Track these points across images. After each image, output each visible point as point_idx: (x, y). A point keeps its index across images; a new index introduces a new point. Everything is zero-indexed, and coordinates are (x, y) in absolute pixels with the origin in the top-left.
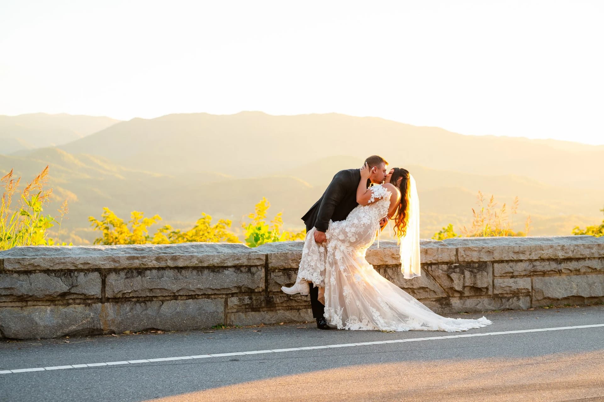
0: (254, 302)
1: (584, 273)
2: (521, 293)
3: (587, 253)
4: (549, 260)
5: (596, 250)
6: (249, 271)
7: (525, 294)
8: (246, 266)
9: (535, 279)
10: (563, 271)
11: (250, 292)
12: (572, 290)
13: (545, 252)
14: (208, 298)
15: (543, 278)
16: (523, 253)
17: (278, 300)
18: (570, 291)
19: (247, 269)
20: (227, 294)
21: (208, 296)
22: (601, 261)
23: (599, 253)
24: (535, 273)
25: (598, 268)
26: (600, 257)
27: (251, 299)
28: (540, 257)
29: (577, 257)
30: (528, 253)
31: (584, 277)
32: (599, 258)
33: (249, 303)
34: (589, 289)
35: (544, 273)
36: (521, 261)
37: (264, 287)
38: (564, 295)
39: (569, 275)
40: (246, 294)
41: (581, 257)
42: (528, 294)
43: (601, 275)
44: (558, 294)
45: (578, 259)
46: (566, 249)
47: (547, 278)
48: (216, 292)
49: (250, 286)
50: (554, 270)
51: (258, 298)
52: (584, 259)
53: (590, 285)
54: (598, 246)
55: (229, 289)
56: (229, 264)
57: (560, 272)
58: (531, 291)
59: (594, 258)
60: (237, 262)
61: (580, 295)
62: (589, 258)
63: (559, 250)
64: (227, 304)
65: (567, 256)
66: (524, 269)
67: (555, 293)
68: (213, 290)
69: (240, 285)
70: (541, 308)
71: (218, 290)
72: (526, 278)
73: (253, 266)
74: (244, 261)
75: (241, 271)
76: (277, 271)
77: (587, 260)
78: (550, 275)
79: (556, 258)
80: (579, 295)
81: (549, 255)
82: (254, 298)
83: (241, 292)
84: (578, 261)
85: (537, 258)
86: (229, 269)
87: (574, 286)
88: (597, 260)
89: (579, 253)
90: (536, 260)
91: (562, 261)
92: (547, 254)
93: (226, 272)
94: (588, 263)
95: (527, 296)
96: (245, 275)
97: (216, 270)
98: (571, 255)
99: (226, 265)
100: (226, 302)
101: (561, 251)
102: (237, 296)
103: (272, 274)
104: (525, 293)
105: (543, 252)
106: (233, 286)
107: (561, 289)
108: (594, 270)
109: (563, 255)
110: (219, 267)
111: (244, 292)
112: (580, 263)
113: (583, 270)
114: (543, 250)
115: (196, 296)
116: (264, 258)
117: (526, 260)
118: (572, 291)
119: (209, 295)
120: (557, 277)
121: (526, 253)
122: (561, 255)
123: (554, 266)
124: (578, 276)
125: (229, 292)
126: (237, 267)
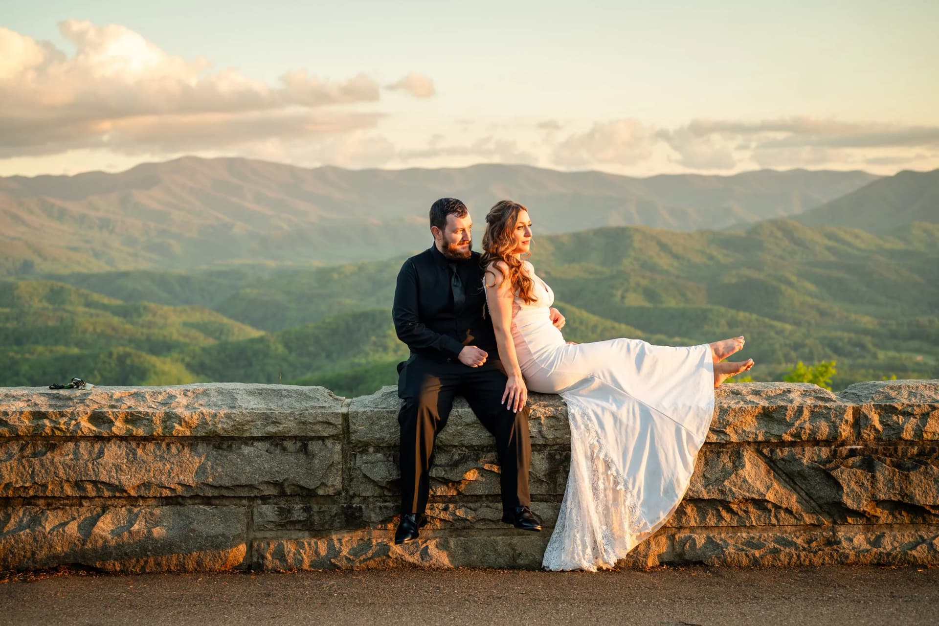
0: (316, 518)
6: (304, 449)
8: (295, 438)
11: (307, 494)
14: (209, 504)
17: (373, 515)
19: (299, 444)
20: (250, 499)
21: (208, 501)
27: (307, 509)
33: (301, 518)
37: (339, 486)
40: (297, 499)
48: (226, 493)
49: (302, 483)
51: (324, 508)
55: (251, 487)
56: (256, 433)
60: (272, 429)
64: (252, 519)
68: (215, 487)
69: (280, 478)
71: (227, 488)
73: (312, 438)
74: (290, 426)
75: (284, 449)
76: (371, 450)
82: (315, 508)
83: (282, 494)
86: (255, 444)
93: (246, 450)
96: (292, 459)
97: (225, 446)
99: (247, 435)
100: (251, 516)
102: (276, 504)
103: (358, 456)
106: (261, 480)
110: (232, 438)
111: (291, 495)
115: (180, 500)
116: (339, 421)
119: (209, 498)
125: (255, 493)
126: (276, 441)
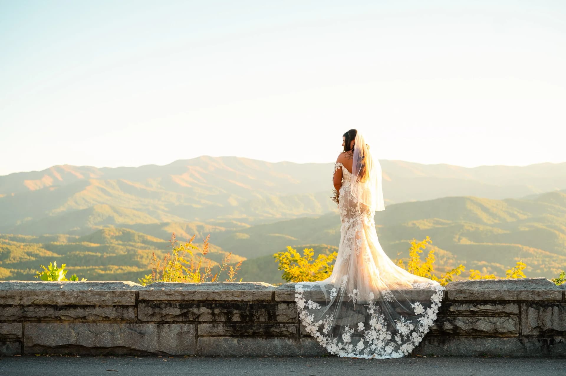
1: (94, 321)
2: (10, 339)
3: (96, 300)
4: (46, 306)
5: (109, 298)
7: (14, 340)
9: (28, 325)
10: (62, 318)
12: (70, 338)
13: (40, 297)
15: (38, 324)
16: (12, 297)
18: (67, 339)
22: (116, 309)
23: (113, 300)
24: (27, 319)
25: (112, 316)
26: (115, 304)
28: (33, 302)
29: (83, 304)
30: (18, 298)
31: (93, 326)
32: (114, 306)
34: (94, 339)
35: (39, 320)
36: (11, 306)
38: (58, 344)
39: (73, 323)
41: (89, 304)
42: (18, 340)
43: (116, 324)
44: (52, 342)
45: (84, 307)
46: (67, 296)
47: (43, 325)
50: (49, 316)
52: (94, 306)
53: (96, 334)
54: (113, 293)
57: (58, 319)
58: (20, 337)
59: (107, 306)
61: (81, 344)
62: (100, 306)
63: (58, 295)
65: (68, 302)
66: (12, 314)
67: (47, 340)
70: (33, 355)
72: (16, 324)
77: (97, 307)
78: (47, 322)
79: (54, 304)
80: (78, 343)
81: (43, 300)
84: (84, 308)
85: (30, 304)
87: (74, 334)
88: (112, 308)
89: (85, 300)
90: (29, 306)
91: (63, 307)
92: (42, 300)
94: (97, 311)
95: (16, 341)
98: (73, 302)
101: (61, 297)
104: (13, 338)
105: (37, 298)
107: (54, 337)
108: (107, 318)
109: (63, 301)
112: (87, 310)
113: (91, 318)
114: (37, 296)
117: (16, 306)
118: (69, 340)
120: (57, 324)
121: (15, 298)
122: (60, 301)
123: (50, 312)
124: (84, 324)
